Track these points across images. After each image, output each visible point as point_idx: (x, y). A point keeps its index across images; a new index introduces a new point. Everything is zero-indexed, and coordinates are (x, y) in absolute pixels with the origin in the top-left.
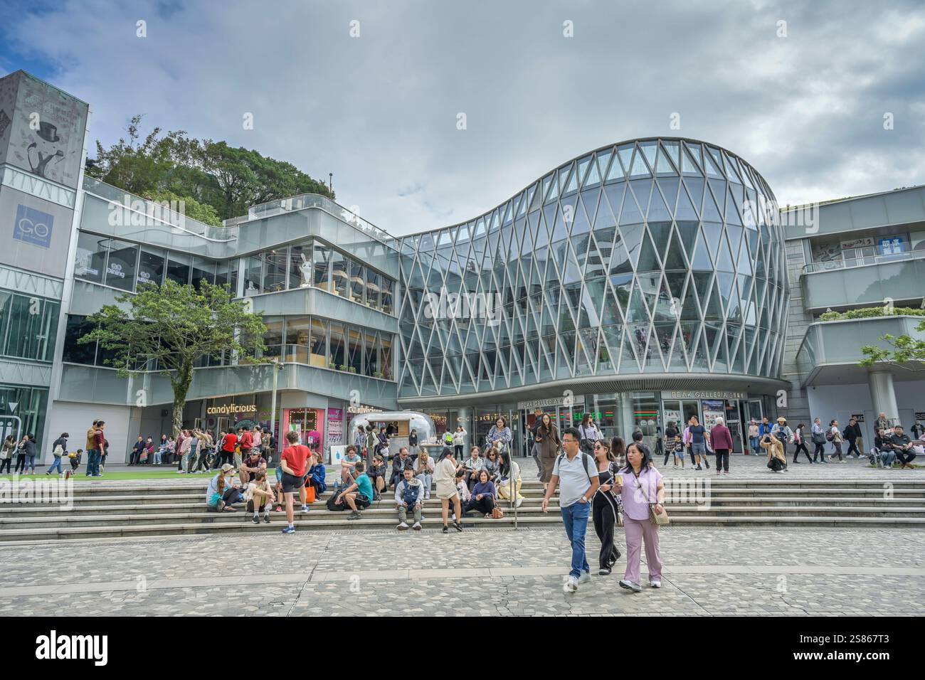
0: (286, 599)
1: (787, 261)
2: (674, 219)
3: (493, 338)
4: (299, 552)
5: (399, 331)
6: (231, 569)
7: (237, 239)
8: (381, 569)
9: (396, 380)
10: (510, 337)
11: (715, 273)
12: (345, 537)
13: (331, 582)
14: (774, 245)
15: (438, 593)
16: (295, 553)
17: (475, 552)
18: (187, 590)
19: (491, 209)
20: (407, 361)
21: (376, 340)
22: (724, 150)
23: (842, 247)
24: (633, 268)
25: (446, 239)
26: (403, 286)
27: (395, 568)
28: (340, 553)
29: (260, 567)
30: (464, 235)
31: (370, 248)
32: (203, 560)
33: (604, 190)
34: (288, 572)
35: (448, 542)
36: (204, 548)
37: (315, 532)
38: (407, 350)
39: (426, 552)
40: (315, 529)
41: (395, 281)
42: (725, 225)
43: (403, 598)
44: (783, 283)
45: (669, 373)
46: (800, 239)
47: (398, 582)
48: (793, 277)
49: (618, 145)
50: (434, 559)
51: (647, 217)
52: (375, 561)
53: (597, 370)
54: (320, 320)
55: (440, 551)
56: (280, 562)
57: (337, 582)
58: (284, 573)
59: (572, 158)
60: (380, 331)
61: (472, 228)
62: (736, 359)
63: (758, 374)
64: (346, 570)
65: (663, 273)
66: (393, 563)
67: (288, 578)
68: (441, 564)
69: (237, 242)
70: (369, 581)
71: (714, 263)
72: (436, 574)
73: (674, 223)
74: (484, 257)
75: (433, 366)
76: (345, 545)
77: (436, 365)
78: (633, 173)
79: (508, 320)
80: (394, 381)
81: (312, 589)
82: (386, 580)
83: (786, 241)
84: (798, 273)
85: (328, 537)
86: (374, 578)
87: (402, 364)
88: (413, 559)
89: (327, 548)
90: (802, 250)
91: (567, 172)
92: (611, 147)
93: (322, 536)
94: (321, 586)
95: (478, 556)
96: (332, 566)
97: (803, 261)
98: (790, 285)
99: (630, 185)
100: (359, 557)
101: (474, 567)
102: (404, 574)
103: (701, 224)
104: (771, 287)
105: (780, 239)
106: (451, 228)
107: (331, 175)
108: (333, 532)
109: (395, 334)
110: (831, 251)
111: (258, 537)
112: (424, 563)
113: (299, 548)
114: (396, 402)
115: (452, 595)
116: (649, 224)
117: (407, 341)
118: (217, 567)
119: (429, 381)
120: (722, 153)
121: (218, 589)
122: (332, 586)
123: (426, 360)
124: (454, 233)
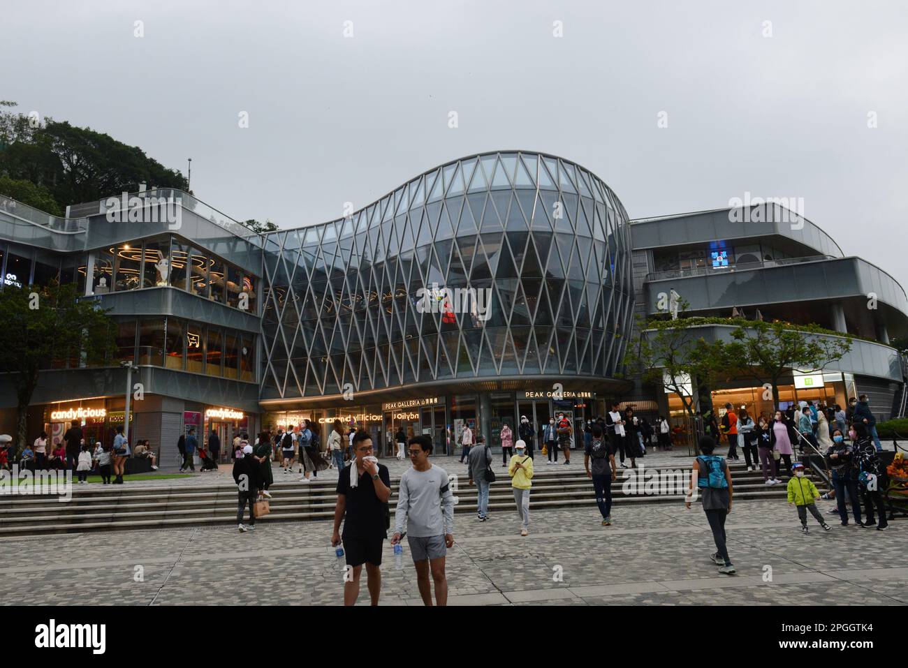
0: (163, 572)
1: (634, 270)
2: (530, 229)
3: (358, 338)
4: (167, 544)
5: (261, 330)
6: (110, 556)
7: (87, 231)
8: (238, 552)
9: (258, 381)
10: (374, 337)
11: (566, 281)
12: (207, 531)
13: (198, 561)
14: (621, 255)
15: (282, 563)
16: (163, 544)
17: (319, 537)
18: (79, 571)
19: (359, 209)
20: (269, 362)
21: (237, 341)
22: (577, 166)
23: (680, 257)
24: (492, 273)
25: (312, 237)
26: (267, 285)
27: (251, 550)
28: (203, 543)
29: (134, 554)
30: (331, 234)
31: (231, 244)
32: (82, 552)
33: (467, 199)
34: (160, 557)
35: (298, 532)
36: (79, 543)
37: (179, 529)
38: (270, 352)
39: (277, 539)
40: (179, 527)
41: (259, 279)
42: (576, 237)
43: (255, 567)
44: (629, 290)
45: (523, 375)
46: (644, 250)
47: (252, 558)
48: (638, 285)
49: (482, 155)
50: (284, 543)
51: (506, 226)
52: (234, 547)
53: (458, 372)
54: (177, 320)
55: (289, 537)
56: (151, 550)
57: (202, 561)
58: (157, 557)
59: (439, 165)
60: (241, 331)
61: (339, 227)
62: (584, 361)
63: (604, 375)
64: (209, 553)
65: (519, 280)
66: (249, 547)
67: (161, 560)
68: (288, 546)
69: (86, 235)
70: (228, 559)
71: (565, 272)
72: (283, 552)
73: (530, 233)
74: (351, 255)
75: (297, 367)
76: (207, 537)
77: (300, 366)
78: (494, 184)
79: (373, 320)
80: (256, 383)
81: (182, 566)
82: (242, 558)
83: (633, 251)
84: (642, 280)
85: (191, 532)
86: (234, 557)
87: (264, 364)
88: (266, 544)
89: (191, 541)
90: (646, 259)
91: (434, 177)
92: (475, 157)
93: (186, 532)
94: (190, 564)
95: (321, 540)
96: (197, 551)
97: (646, 271)
98: (636, 292)
99: (490, 195)
100: (219, 545)
101: (315, 546)
102: (258, 554)
103: (555, 234)
104: (617, 294)
105: (626, 249)
106: (317, 226)
107: (190, 160)
108: (196, 529)
109: (257, 334)
110: (671, 261)
111: (127, 534)
112: (274, 546)
113: (167, 541)
114: (258, 404)
115: (294, 564)
116: (507, 233)
117: (270, 341)
118: (98, 555)
119: (292, 382)
120: (576, 170)
121: (104, 569)
122: (198, 563)
123: (289, 361)
124: (321, 231)
